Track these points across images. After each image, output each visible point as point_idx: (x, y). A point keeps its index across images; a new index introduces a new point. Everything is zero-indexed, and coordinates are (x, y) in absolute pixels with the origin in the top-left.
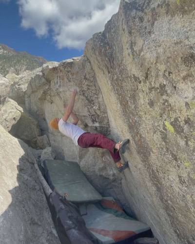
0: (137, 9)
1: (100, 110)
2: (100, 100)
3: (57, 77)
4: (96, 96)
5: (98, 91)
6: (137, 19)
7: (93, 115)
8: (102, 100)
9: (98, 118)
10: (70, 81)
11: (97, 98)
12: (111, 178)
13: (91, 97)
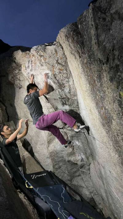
0: (101, 12)
1: (70, 93)
2: (71, 83)
3: (29, 61)
4: (67, 80)
5: (69, 75)
6: (101, 20)
7: (63, 99)
8: (72, 83)
9: (68, 101)
10: (42, 65)
11: (68, 82)
12: (79, 163)
13: (62, 80)
